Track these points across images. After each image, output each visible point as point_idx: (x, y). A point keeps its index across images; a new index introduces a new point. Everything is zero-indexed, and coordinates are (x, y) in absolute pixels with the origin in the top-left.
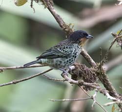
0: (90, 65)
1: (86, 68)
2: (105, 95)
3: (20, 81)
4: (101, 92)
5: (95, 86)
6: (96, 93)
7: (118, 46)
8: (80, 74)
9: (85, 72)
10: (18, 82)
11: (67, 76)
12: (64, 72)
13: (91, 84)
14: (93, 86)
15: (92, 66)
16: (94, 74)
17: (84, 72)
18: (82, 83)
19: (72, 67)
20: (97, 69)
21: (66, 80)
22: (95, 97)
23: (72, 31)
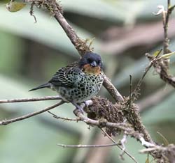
0: (115, 99)
1: (109, 104)
2: (138, 140)
3: (13, 121)
4: (133, 136)
5: (123, 128)
6: (125, 136)
7: (155, 73)
8: (100, 111)
9: (107, 110)
10: (9, 122)
11: (81, 114)
12: (77, 108)
13: (118, 124)
14: (120, 127)
15: (117, 101)
16: (120, 113)
17: (105, 109)
18: (105, 123)
19: (89, 102)
20: (125, 106)
21: (80, 120)
22: (125, 142)
23: (89, 49)
